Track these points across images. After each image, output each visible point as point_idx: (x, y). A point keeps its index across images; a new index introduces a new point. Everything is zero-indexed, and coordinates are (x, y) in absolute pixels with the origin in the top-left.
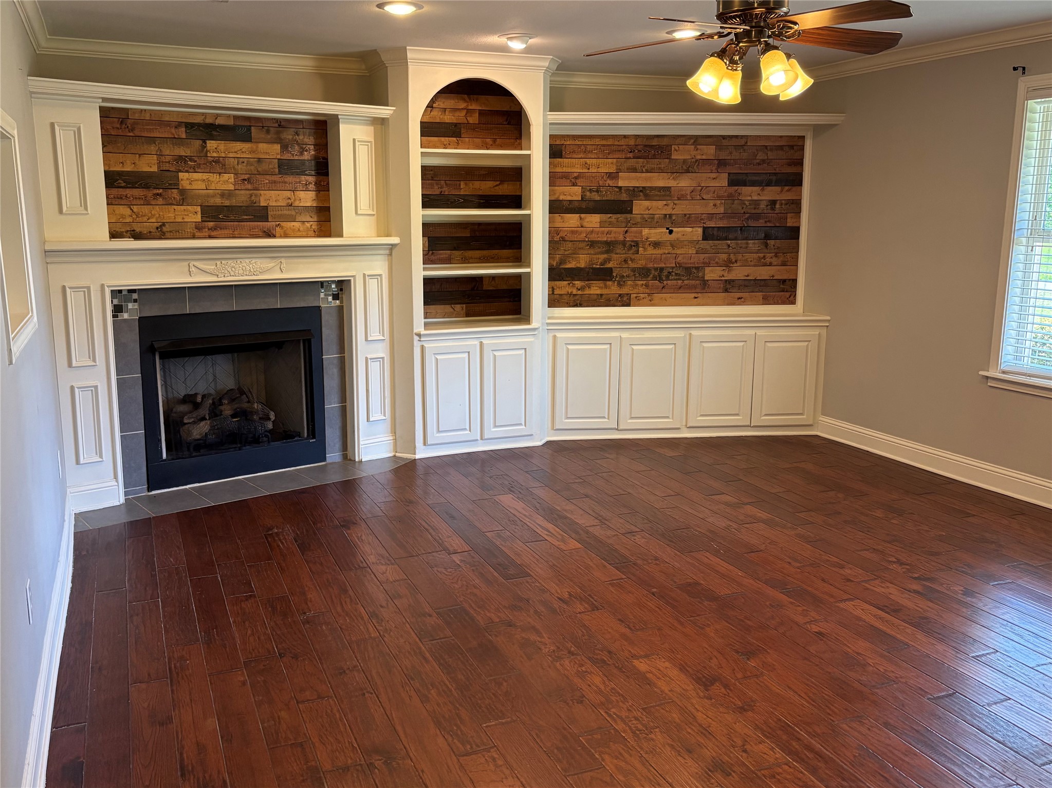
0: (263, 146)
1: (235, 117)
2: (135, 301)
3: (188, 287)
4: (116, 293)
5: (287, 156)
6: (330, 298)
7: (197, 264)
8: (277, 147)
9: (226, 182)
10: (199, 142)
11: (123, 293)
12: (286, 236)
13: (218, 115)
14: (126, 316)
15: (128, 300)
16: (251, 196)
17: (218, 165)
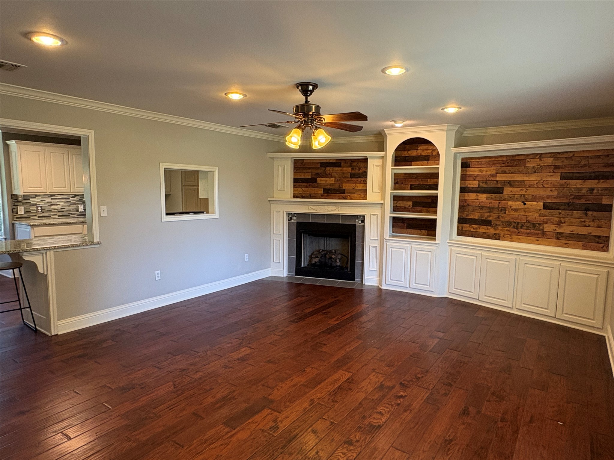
0: (345, 169)
1: (336, 160)
2: (296, 217)
3: (311, 214)
4: (289, 214)
5: (354, 172)
6: (360, 222)
7: (311, 206)
8: (350, 169)
9: (332, 181)
10: (324, 168)
11: (292, 214)
12: (351, 199)
13: (331, 159)
14: (293, 221)
15: (293, 216)
16: (340, 185)
17: (330, 176)
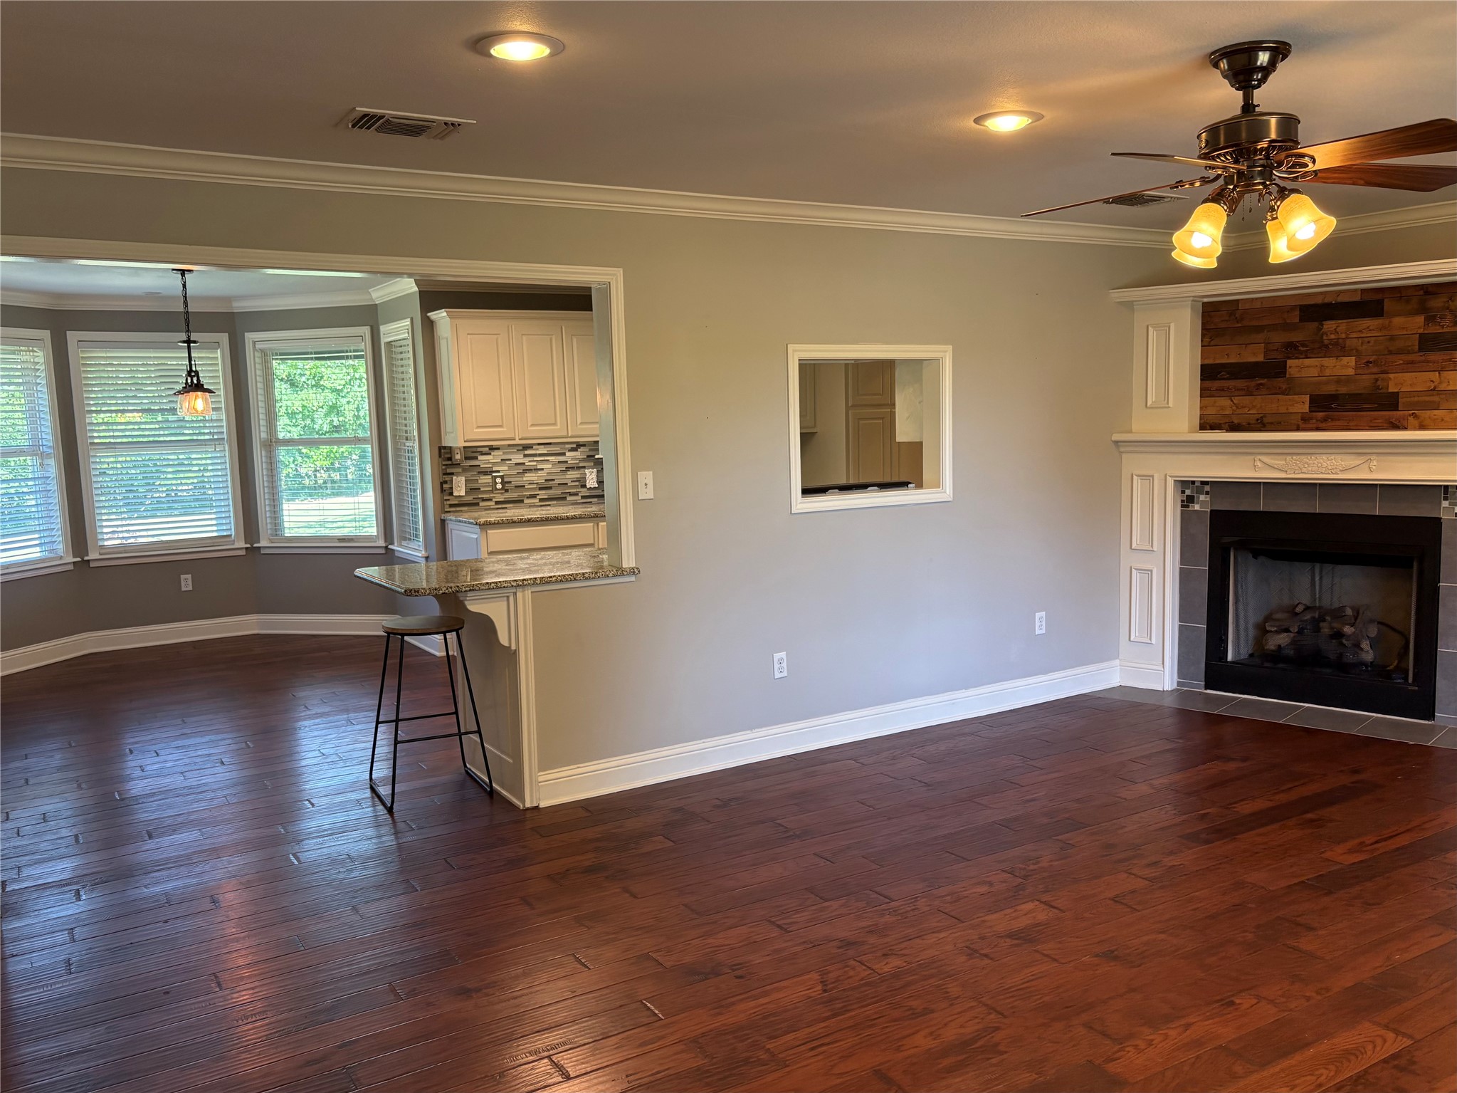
0: (1398, 321)
1: (1363, 291)
2: (1207, 493)
3: (1264, 483)
4: (1184, 484)
5: (1433, 329)
7: (1261, 457)
8: (1420, 319)
9: (1346, 366)
10: (1315, 324)
11: (1196, 484)
12: (1422, 427)
13: (1341, 292)
14: (1197, 507)
15: (1200, 491)
16: (1377, 380)
17: (1339, 349)
